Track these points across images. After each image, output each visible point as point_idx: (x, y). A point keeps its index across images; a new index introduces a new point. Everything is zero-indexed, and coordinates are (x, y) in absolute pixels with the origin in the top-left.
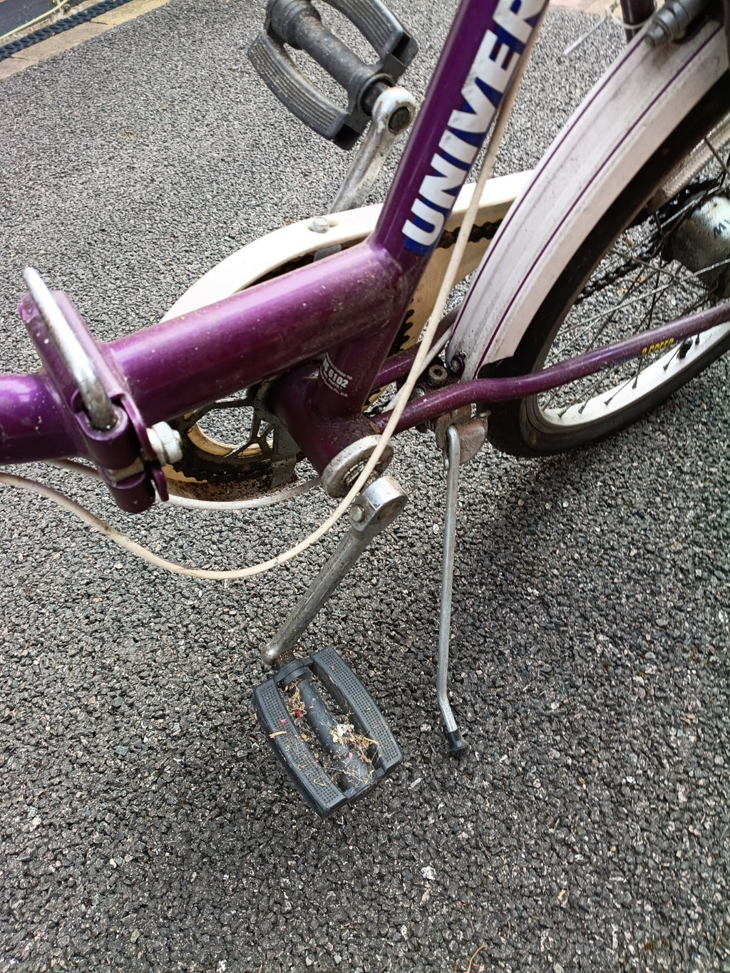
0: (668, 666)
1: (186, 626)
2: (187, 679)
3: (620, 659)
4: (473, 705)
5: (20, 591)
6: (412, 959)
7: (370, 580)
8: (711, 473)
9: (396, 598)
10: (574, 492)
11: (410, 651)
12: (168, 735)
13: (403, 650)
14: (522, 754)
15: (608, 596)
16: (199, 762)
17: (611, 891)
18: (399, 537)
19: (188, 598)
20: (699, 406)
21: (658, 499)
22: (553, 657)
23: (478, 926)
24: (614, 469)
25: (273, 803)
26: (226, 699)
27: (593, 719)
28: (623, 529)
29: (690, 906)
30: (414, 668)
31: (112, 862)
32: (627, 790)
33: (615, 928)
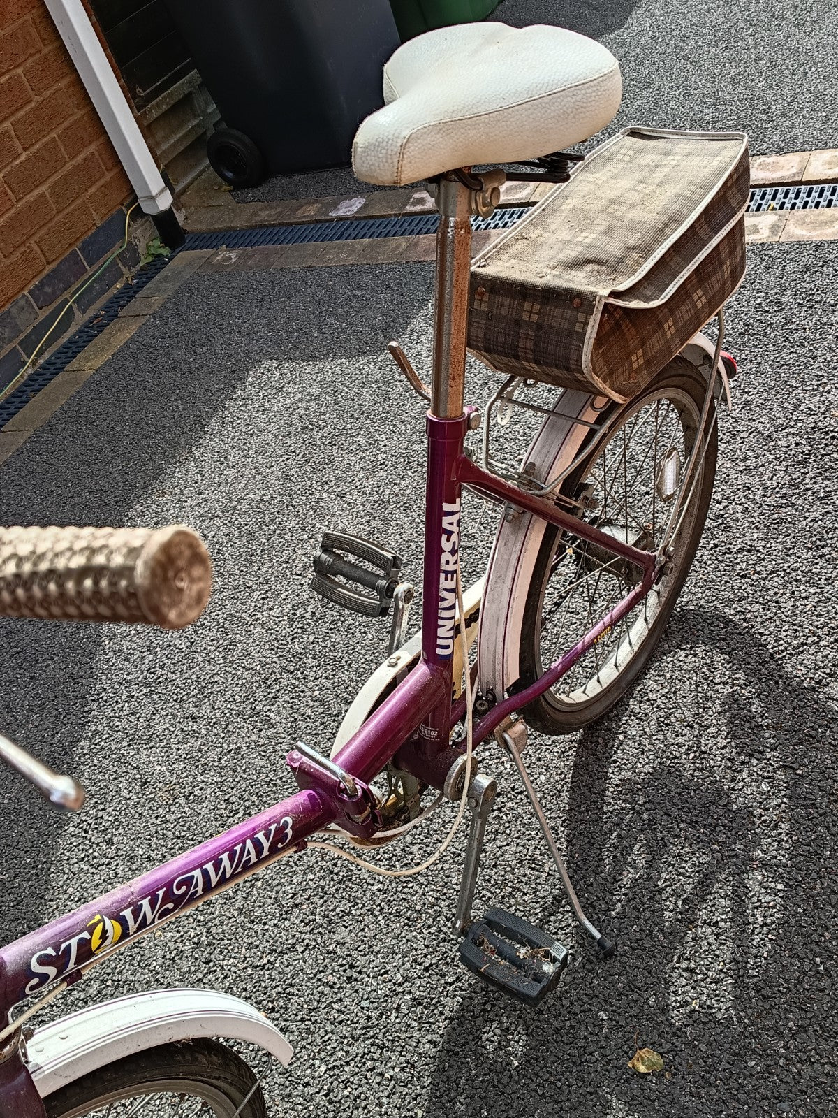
0: (733, 832)
1: (379, 905)
2: (394, 942)
3: (698, 837)
4: (604, 899)
5: (242, 919)
6: (607, 1070)
7: (504, 832)
8: (736, 679)
9: (527, 839)
10: (637, 721)
11: (549, 875)
12: (395, 984)
13: (544, 875)
14: (646, 921)
15: (680, 794)
16: (422, 994)
17: (725, 990)
18: (517, 793)
19: (373, 885)
20: (717, 626)
21: (701, 710)
22: (652, 849)
23: (644, 1037)
24: (663, 695)
25: (484, 1004)
26: (427, 947)
27: (689, 884)
28: (680, 740)
29: (780, 985)
30: (555, 885)
31: (387, 1075)
32: (722, 924)
33: (733, 1012)
